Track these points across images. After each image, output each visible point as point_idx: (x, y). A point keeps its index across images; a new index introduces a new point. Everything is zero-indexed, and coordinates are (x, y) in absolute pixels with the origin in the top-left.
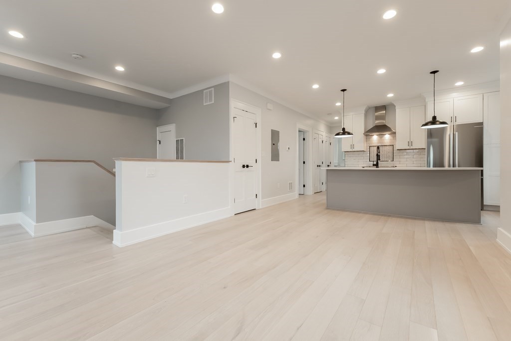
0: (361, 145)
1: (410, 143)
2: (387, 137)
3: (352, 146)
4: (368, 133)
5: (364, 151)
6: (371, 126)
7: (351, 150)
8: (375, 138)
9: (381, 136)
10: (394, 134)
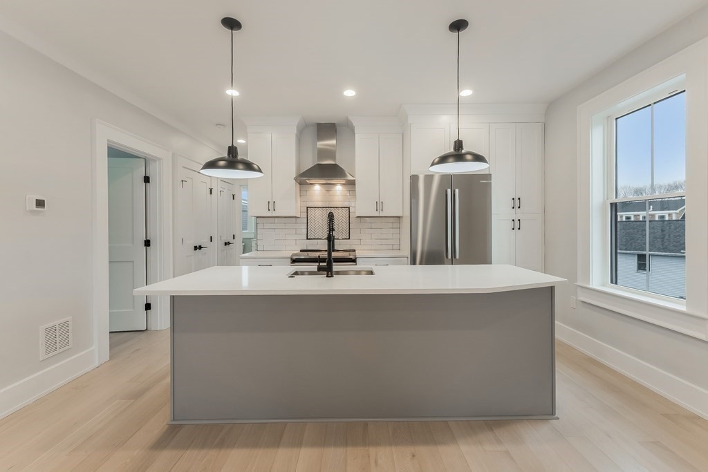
0: (290, 205)
1: (379, 205)
2: (339, 189)
3: (272, 205)
4: (304, 178)
5: (296, 217)
6: (309, 163)
7: (269, 214)
8: (317, 189)
9: (328, 186)
10: (351, 184)
